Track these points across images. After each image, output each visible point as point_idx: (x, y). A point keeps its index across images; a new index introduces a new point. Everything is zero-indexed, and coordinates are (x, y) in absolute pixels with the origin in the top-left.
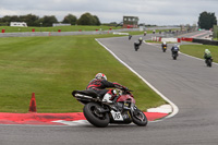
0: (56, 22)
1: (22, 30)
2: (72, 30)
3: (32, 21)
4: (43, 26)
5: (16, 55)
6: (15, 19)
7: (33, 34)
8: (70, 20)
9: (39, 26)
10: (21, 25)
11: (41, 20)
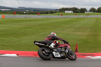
0: (86, 11)
1: (70, 14)
2: (94, 15)
3: (75, 10)
4: (81, 13)
5: (68, 26)
6: (67, 9)
7: (76, 16)
8: (93, 10)
9: (79, 13)
10: (70, 12)
11: (79, 10)
